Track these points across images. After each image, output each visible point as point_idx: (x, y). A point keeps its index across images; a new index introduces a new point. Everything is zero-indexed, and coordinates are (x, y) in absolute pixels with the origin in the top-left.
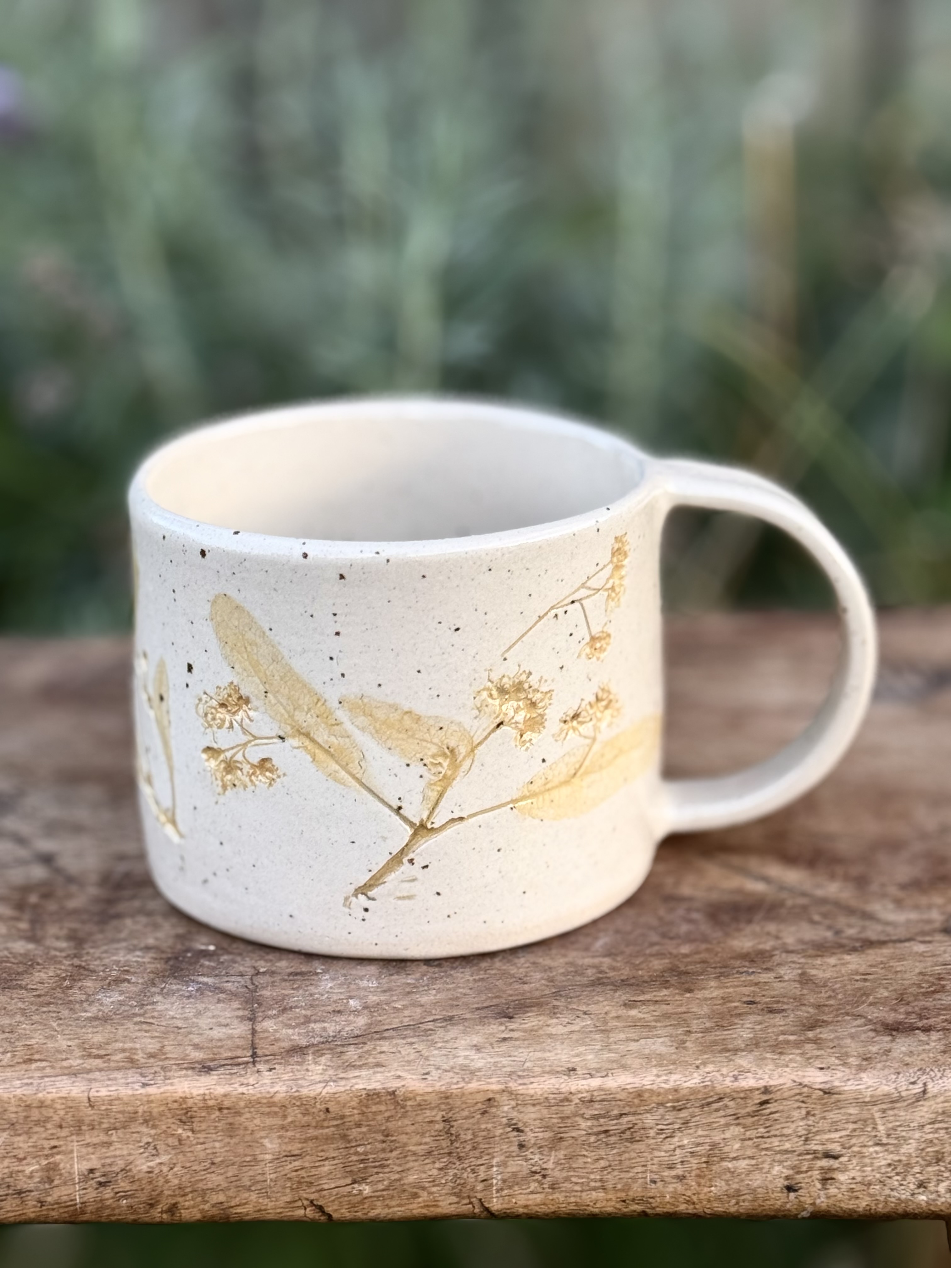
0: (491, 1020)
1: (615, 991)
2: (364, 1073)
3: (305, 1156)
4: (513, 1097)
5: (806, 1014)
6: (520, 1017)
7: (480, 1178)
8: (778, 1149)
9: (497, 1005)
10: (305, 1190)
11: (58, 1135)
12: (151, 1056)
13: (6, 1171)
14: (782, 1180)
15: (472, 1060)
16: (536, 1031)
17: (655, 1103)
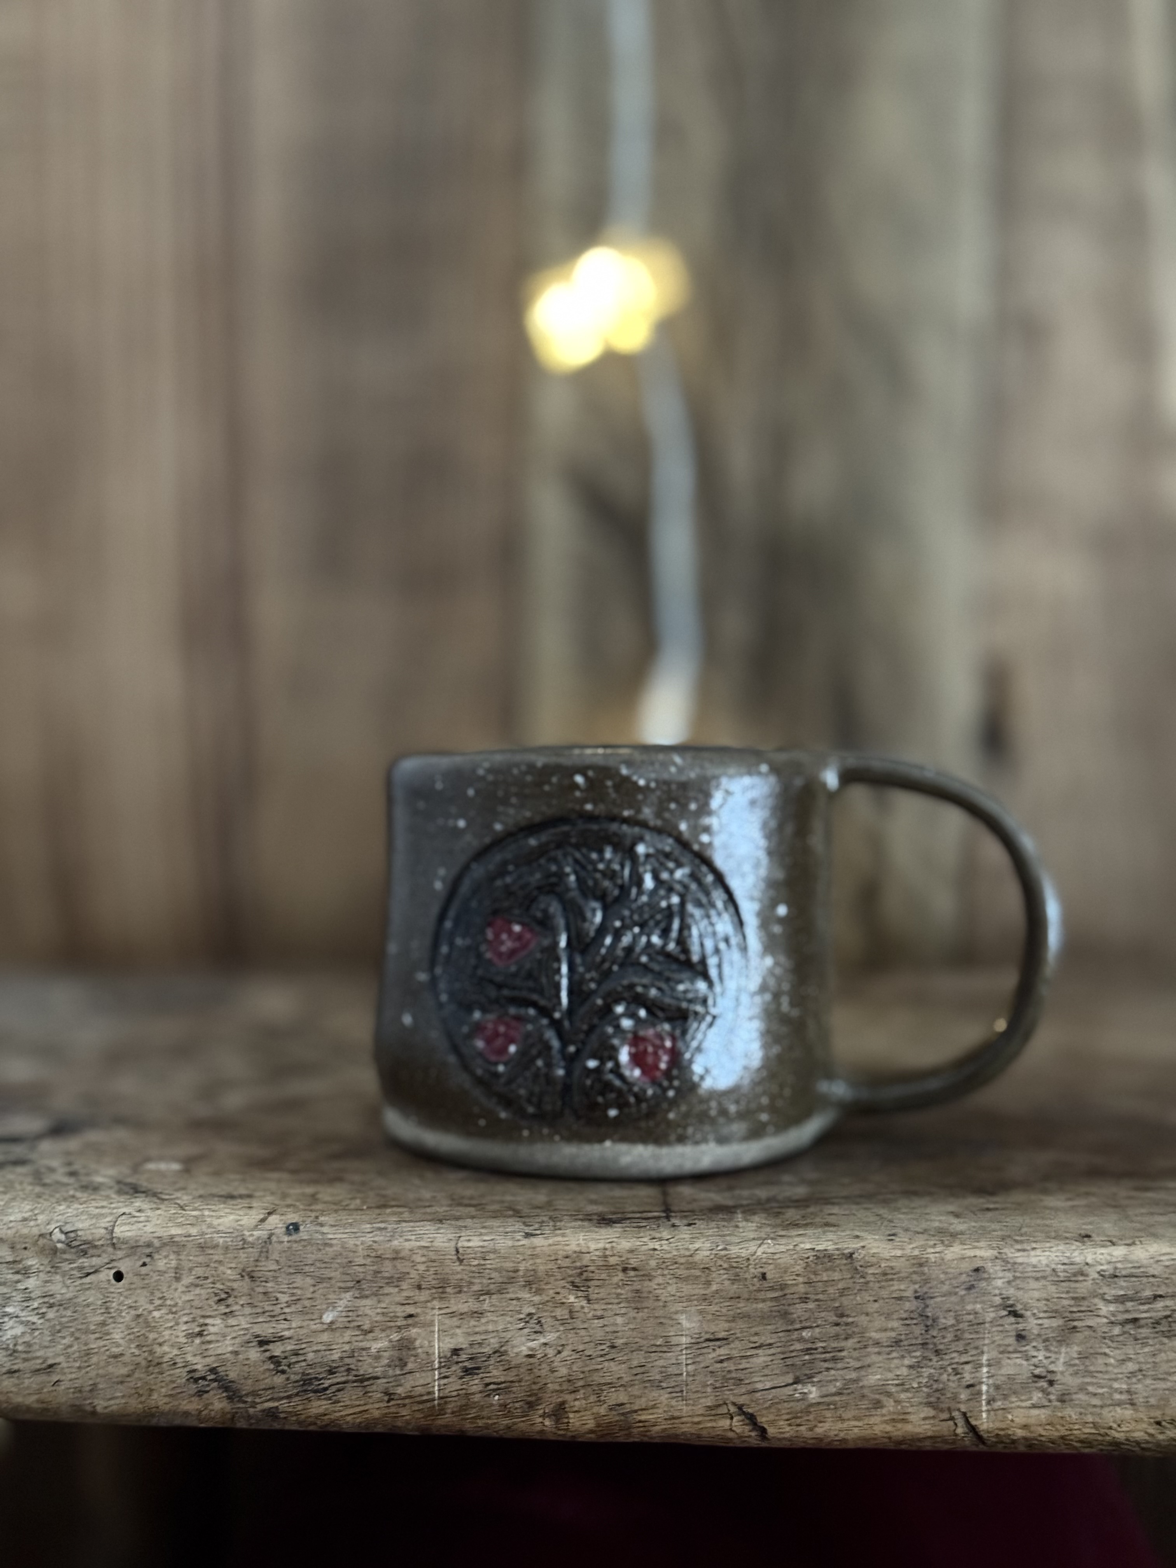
0: (966, 1195)
1: (1120, 1179)
2: (810, 1232)
3: (733, 1341)
4: (1009, 1266)
6: (1003, 1193)
7: (965, 1384)
10: (731, 1390)
11: (416, 1299)
12: (538, 1207)
13: (347, 1347)
16: (1027, 1204)
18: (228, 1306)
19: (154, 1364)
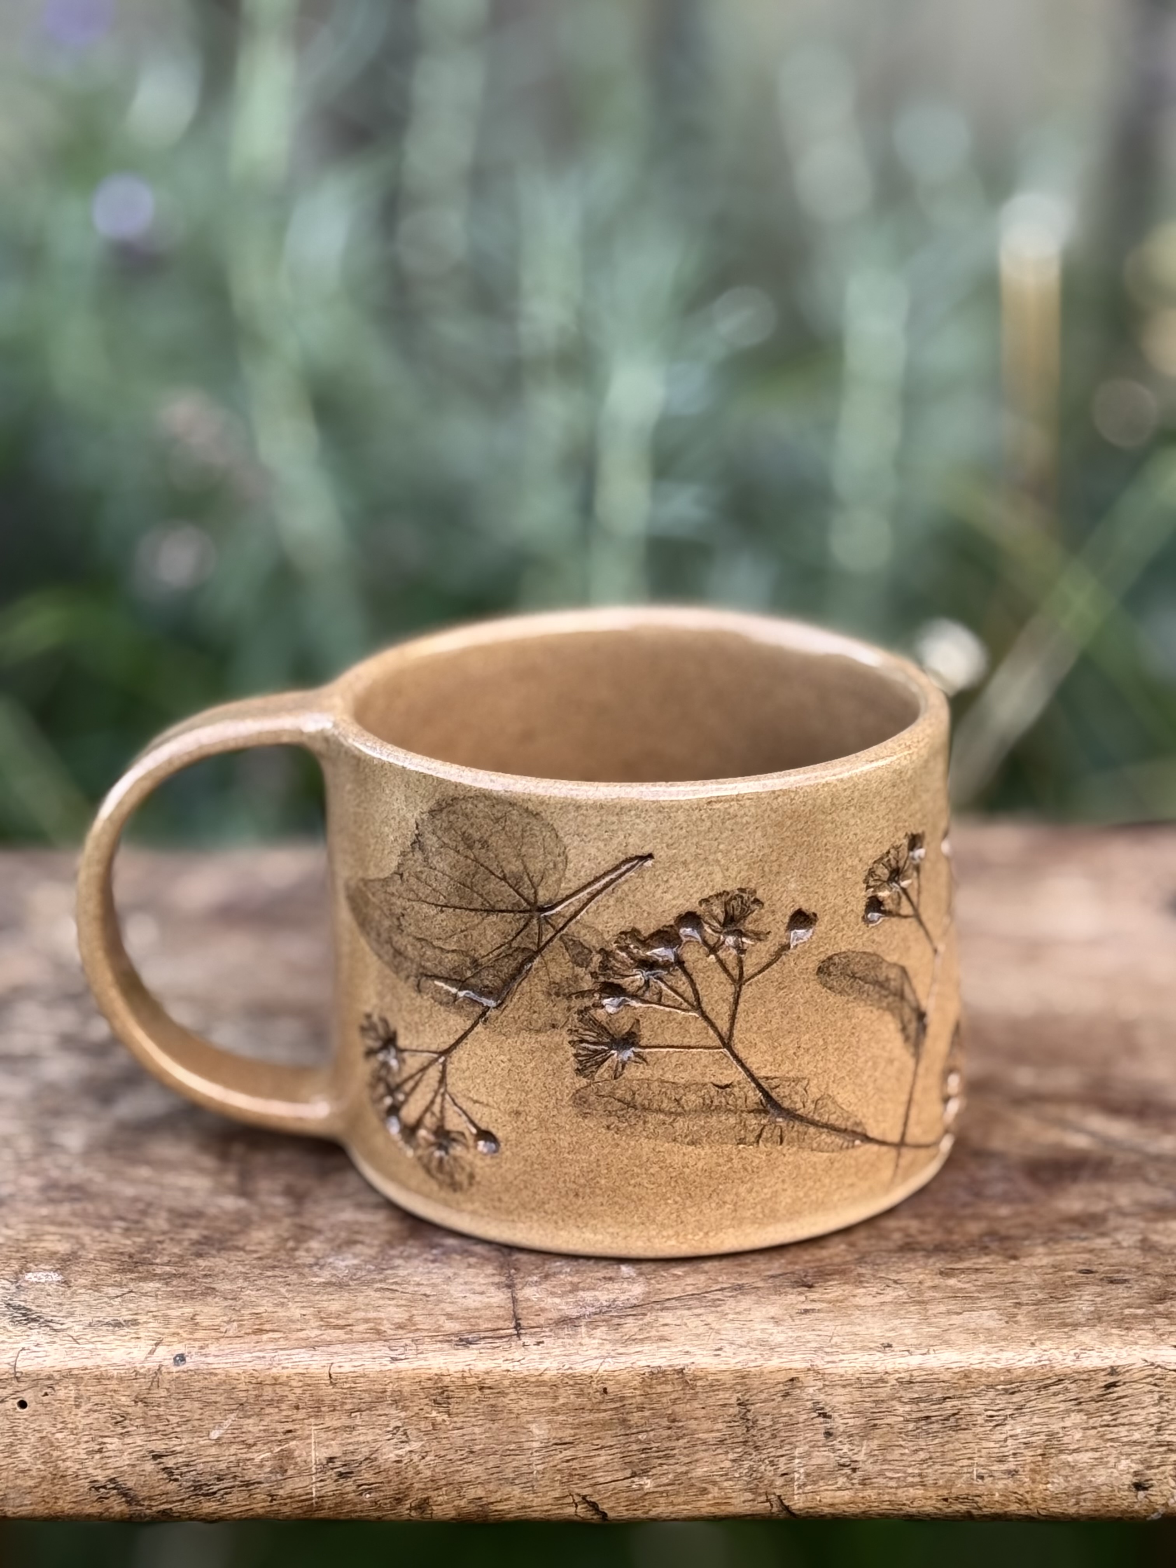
0: (787, 1289)
1: (928, 1257)
2: (646, 1347)
3: (578, 1445)
4: (820, 1376)
5: (1152, 1285)
6: (821, 1286)
7: (780, 1472)
8: (1125, 1439)
9: (793, 1273)
10: (576, 1484)
11: (294, 1417)
12: (400, 1327)
13: (233, 1458)
14: (1130, 1476)
15: (771, 1334)
16: (841, 1302)
17: (984, 1385)
18: (124, 1427)
19: (59, 1477)
